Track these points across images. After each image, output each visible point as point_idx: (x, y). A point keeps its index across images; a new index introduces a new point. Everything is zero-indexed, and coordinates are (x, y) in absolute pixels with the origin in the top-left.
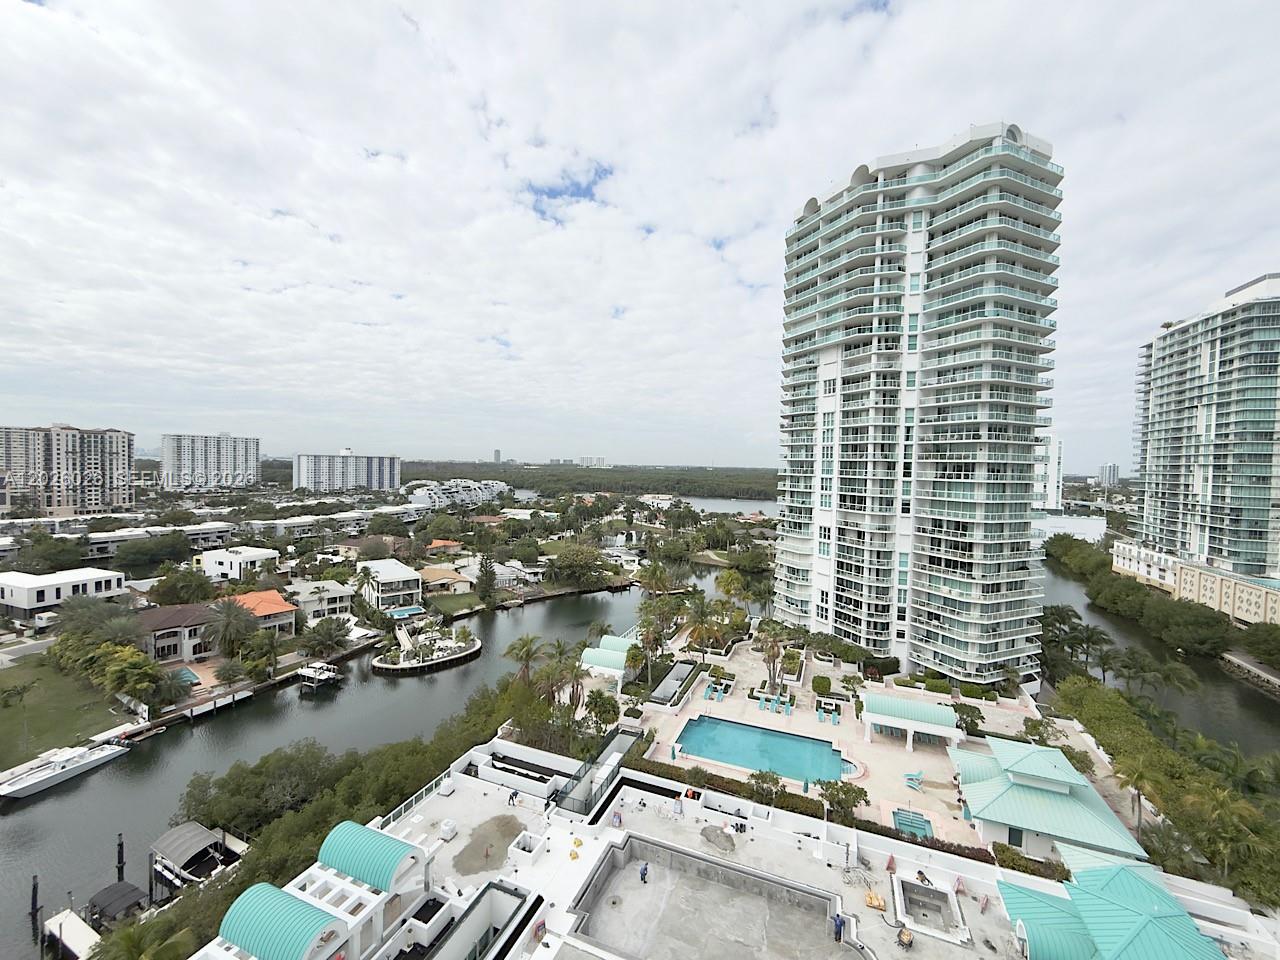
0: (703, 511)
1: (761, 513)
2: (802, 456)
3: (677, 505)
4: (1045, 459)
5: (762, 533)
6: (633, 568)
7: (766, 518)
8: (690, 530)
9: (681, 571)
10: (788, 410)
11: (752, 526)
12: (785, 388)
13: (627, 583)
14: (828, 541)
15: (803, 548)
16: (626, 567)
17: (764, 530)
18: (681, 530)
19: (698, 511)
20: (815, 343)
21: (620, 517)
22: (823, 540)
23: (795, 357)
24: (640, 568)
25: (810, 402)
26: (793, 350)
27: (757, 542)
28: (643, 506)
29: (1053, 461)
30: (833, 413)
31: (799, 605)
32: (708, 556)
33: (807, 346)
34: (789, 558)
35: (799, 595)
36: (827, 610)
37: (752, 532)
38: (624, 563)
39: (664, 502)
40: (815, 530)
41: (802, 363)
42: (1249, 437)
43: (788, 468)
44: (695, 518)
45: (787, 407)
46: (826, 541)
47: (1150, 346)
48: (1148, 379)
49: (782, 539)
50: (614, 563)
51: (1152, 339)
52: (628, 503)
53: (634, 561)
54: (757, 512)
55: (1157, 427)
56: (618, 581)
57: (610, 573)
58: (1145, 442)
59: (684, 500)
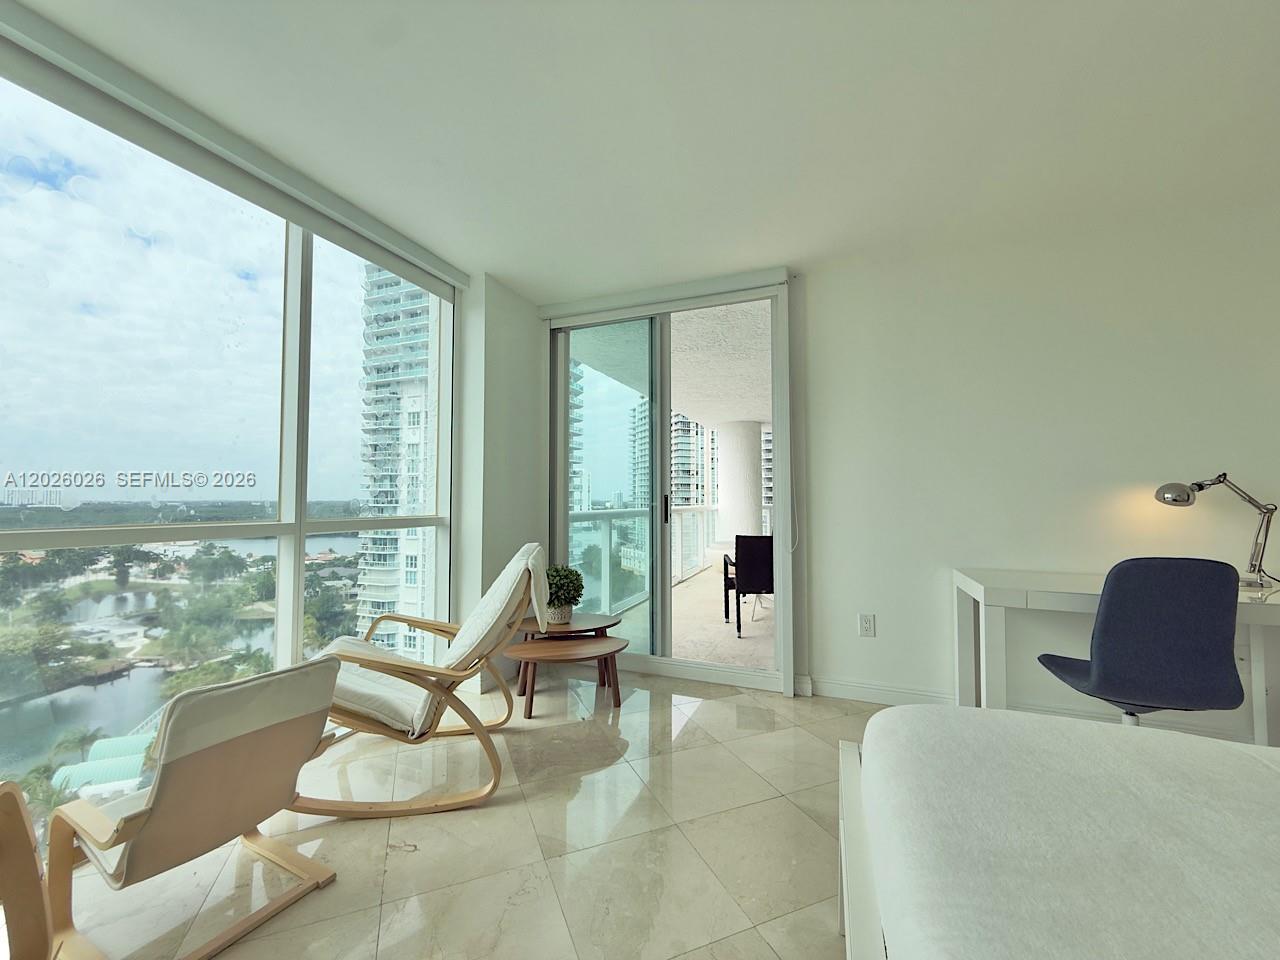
0: (250, 556)
1: (331, 550)
2: (386, 486)
3: (208, 550)
4: (580, 487)
5: (333, 572)
6: (134, 642)
7: (338, 556)
8: (232, 582)
9: (220, 633)
10: (370, 439)
11: (321, 566)
12: (366, 416)
13: (123, 666)
14: (415, 570)
15: (388, 580)
16: (120, 645)
17: (336, 569)
18: (218, 583)
19: (244, 556)
20: (398, 375)
21: (103, 576)
22: (409, 569)
23: (377, 386)
24: (147, 641)
25: (394, 432)
26: (375, 378)
27: (328, 583)
28: (147, 558)
29: (585, 489)
30: (417, 445)
31: (385, 640)
32: (261, 610)
33: (390, 378)
34: (373, 593)
35: (386, 629)
36: (415, 638)
37: (322, 573)
38: (115, 640)
39: (187, 550)
40: (401, 560)
41: (385, 393)
42: (680, 473)
43: (371, 499)
44: (238, 565)
45: (368, 436)
46: (413, 569)
47: (634, 410)
48: (634, 432)
49: (365, 574)
50: (96, 642)
51: (636, 406)
52: (117, 553)
53: (135, 634)
54: (327, 550)
55: (640, 465)
56: (104, 666)
57: (89, 659)
58: (635, 475)
59: (218, 544)
